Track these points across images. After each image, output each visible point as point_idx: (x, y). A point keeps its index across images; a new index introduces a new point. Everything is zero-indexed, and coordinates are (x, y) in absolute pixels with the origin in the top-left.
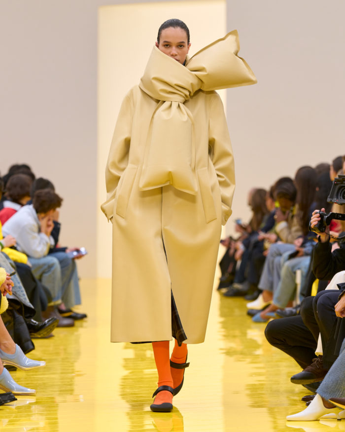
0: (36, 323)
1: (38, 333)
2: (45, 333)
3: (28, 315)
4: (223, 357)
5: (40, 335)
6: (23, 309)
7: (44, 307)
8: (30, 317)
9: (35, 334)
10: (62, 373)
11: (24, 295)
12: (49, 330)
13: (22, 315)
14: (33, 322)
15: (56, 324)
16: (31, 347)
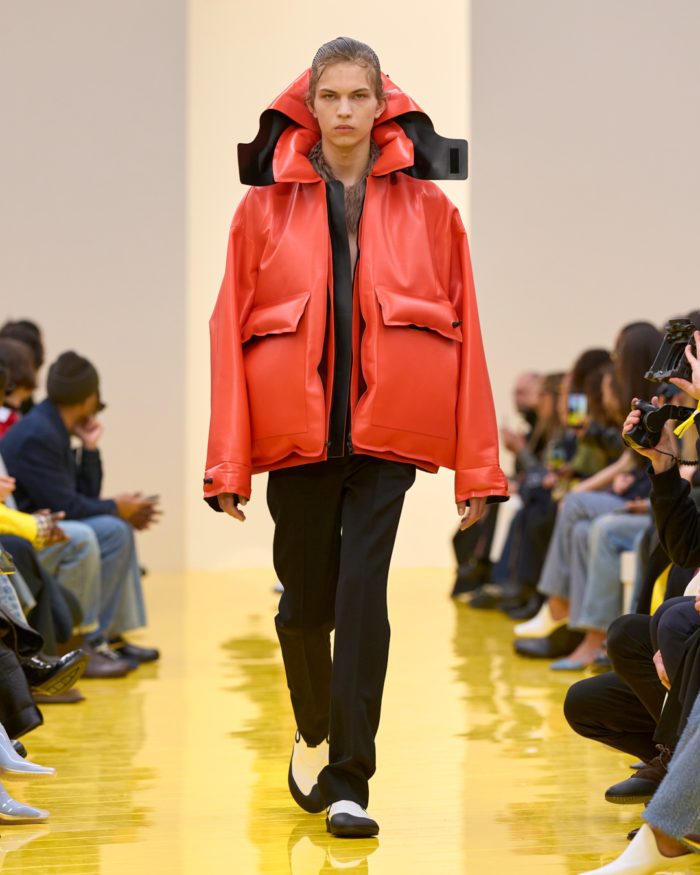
1: (43, 685)
2: (60, 686)
3: (27, 648)
4: (462, 743)
5: (48, 690)
6: (16, 636)
8: (32, 653)
9: (38, 689)
10: (102, 779)
11: (15, 607)
12: (68, 679)
13: (13, 649)
14: (33, 663)
15: (82, 665)
16: (36, 719)
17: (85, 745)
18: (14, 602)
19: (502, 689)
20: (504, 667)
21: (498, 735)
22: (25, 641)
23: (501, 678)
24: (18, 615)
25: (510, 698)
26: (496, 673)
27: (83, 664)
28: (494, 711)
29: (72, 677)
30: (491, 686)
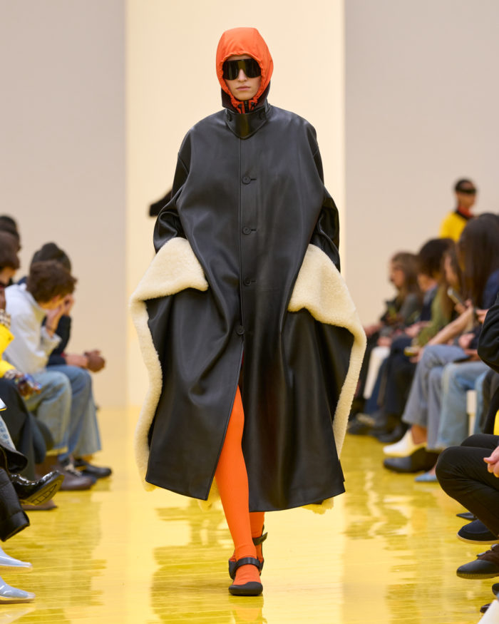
0: (25, 482)
1: (29, 498)
2: (42, 498)
3: (15, 467)
4: (344, 539)
5: (33, 502)
7: (39, 457)
9: (25, 501)
12: (48, 493)
13: (5, 470)
14: (21, 481)
15: (59, 483)
16: (24, 522)
17: (57, 542)
18: (4, 433)
19: (373, 497)
20: (375, 480)
21: (371, 533)
22: (13, 462)
23: (372, 489)
24: (9, 443)
25: (380, 504)
26: (369, 485)
27: (60, 481)
28: (369, 514)
29: (51, 492)
30: (365, 494)
